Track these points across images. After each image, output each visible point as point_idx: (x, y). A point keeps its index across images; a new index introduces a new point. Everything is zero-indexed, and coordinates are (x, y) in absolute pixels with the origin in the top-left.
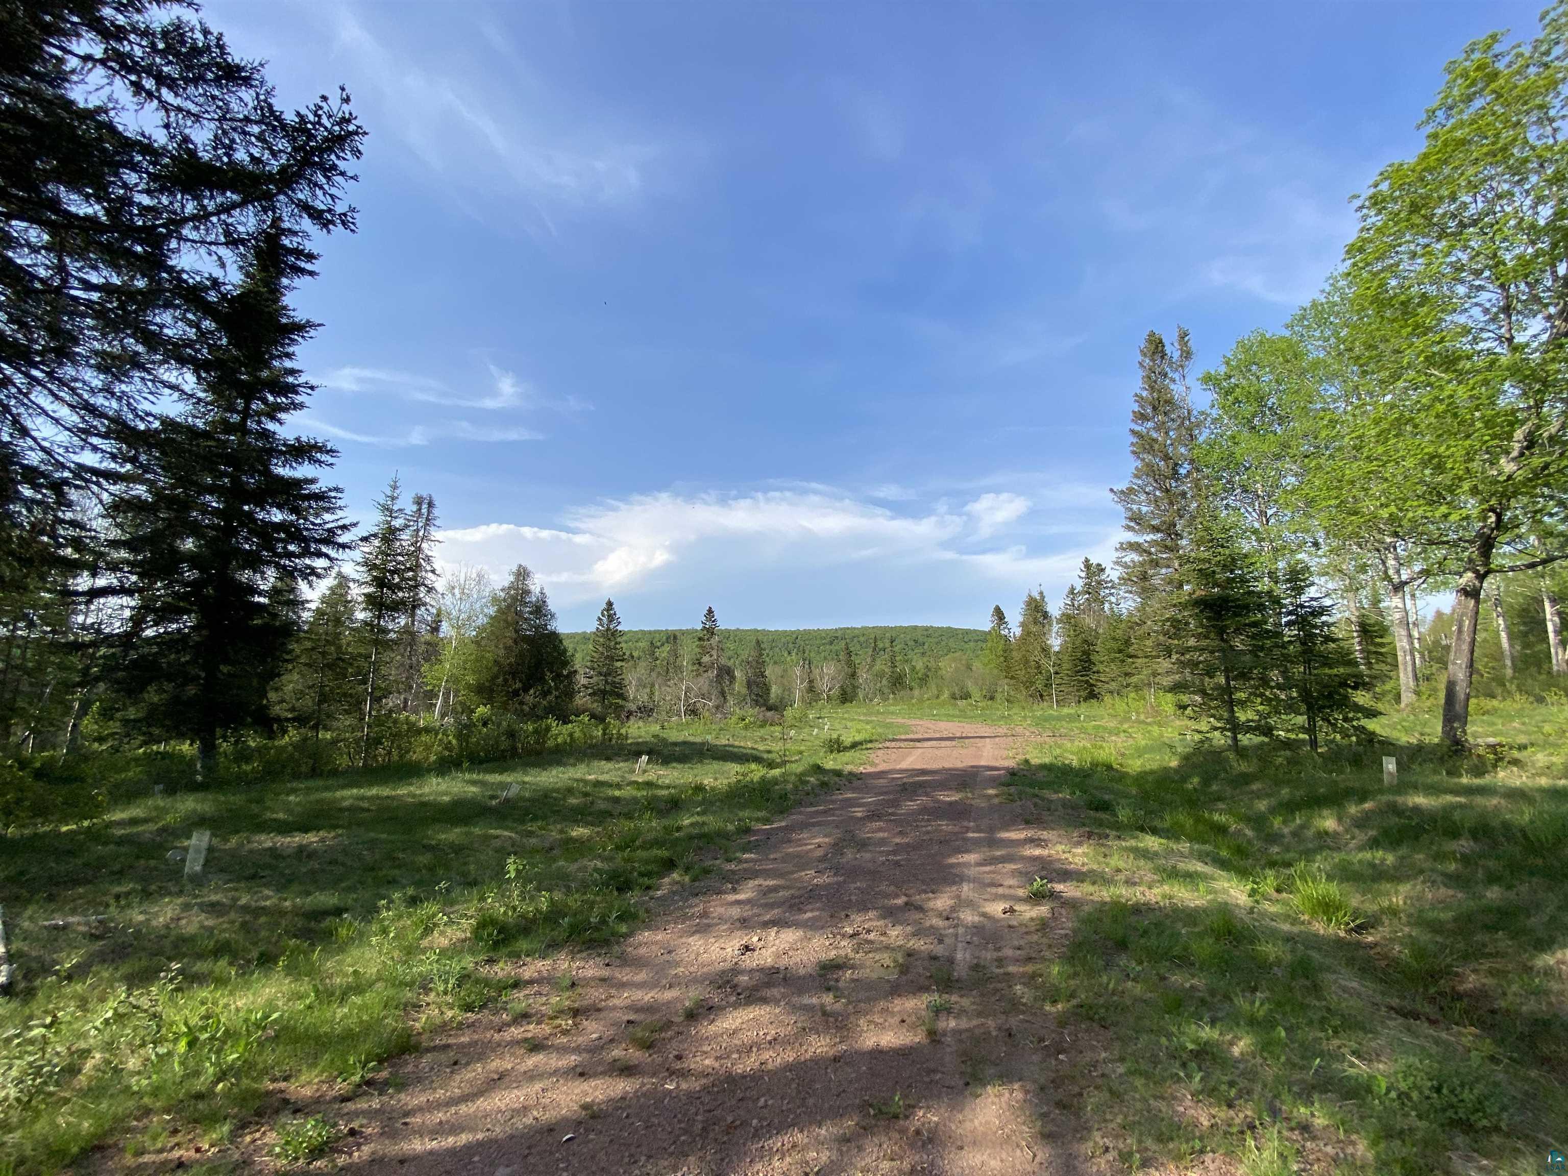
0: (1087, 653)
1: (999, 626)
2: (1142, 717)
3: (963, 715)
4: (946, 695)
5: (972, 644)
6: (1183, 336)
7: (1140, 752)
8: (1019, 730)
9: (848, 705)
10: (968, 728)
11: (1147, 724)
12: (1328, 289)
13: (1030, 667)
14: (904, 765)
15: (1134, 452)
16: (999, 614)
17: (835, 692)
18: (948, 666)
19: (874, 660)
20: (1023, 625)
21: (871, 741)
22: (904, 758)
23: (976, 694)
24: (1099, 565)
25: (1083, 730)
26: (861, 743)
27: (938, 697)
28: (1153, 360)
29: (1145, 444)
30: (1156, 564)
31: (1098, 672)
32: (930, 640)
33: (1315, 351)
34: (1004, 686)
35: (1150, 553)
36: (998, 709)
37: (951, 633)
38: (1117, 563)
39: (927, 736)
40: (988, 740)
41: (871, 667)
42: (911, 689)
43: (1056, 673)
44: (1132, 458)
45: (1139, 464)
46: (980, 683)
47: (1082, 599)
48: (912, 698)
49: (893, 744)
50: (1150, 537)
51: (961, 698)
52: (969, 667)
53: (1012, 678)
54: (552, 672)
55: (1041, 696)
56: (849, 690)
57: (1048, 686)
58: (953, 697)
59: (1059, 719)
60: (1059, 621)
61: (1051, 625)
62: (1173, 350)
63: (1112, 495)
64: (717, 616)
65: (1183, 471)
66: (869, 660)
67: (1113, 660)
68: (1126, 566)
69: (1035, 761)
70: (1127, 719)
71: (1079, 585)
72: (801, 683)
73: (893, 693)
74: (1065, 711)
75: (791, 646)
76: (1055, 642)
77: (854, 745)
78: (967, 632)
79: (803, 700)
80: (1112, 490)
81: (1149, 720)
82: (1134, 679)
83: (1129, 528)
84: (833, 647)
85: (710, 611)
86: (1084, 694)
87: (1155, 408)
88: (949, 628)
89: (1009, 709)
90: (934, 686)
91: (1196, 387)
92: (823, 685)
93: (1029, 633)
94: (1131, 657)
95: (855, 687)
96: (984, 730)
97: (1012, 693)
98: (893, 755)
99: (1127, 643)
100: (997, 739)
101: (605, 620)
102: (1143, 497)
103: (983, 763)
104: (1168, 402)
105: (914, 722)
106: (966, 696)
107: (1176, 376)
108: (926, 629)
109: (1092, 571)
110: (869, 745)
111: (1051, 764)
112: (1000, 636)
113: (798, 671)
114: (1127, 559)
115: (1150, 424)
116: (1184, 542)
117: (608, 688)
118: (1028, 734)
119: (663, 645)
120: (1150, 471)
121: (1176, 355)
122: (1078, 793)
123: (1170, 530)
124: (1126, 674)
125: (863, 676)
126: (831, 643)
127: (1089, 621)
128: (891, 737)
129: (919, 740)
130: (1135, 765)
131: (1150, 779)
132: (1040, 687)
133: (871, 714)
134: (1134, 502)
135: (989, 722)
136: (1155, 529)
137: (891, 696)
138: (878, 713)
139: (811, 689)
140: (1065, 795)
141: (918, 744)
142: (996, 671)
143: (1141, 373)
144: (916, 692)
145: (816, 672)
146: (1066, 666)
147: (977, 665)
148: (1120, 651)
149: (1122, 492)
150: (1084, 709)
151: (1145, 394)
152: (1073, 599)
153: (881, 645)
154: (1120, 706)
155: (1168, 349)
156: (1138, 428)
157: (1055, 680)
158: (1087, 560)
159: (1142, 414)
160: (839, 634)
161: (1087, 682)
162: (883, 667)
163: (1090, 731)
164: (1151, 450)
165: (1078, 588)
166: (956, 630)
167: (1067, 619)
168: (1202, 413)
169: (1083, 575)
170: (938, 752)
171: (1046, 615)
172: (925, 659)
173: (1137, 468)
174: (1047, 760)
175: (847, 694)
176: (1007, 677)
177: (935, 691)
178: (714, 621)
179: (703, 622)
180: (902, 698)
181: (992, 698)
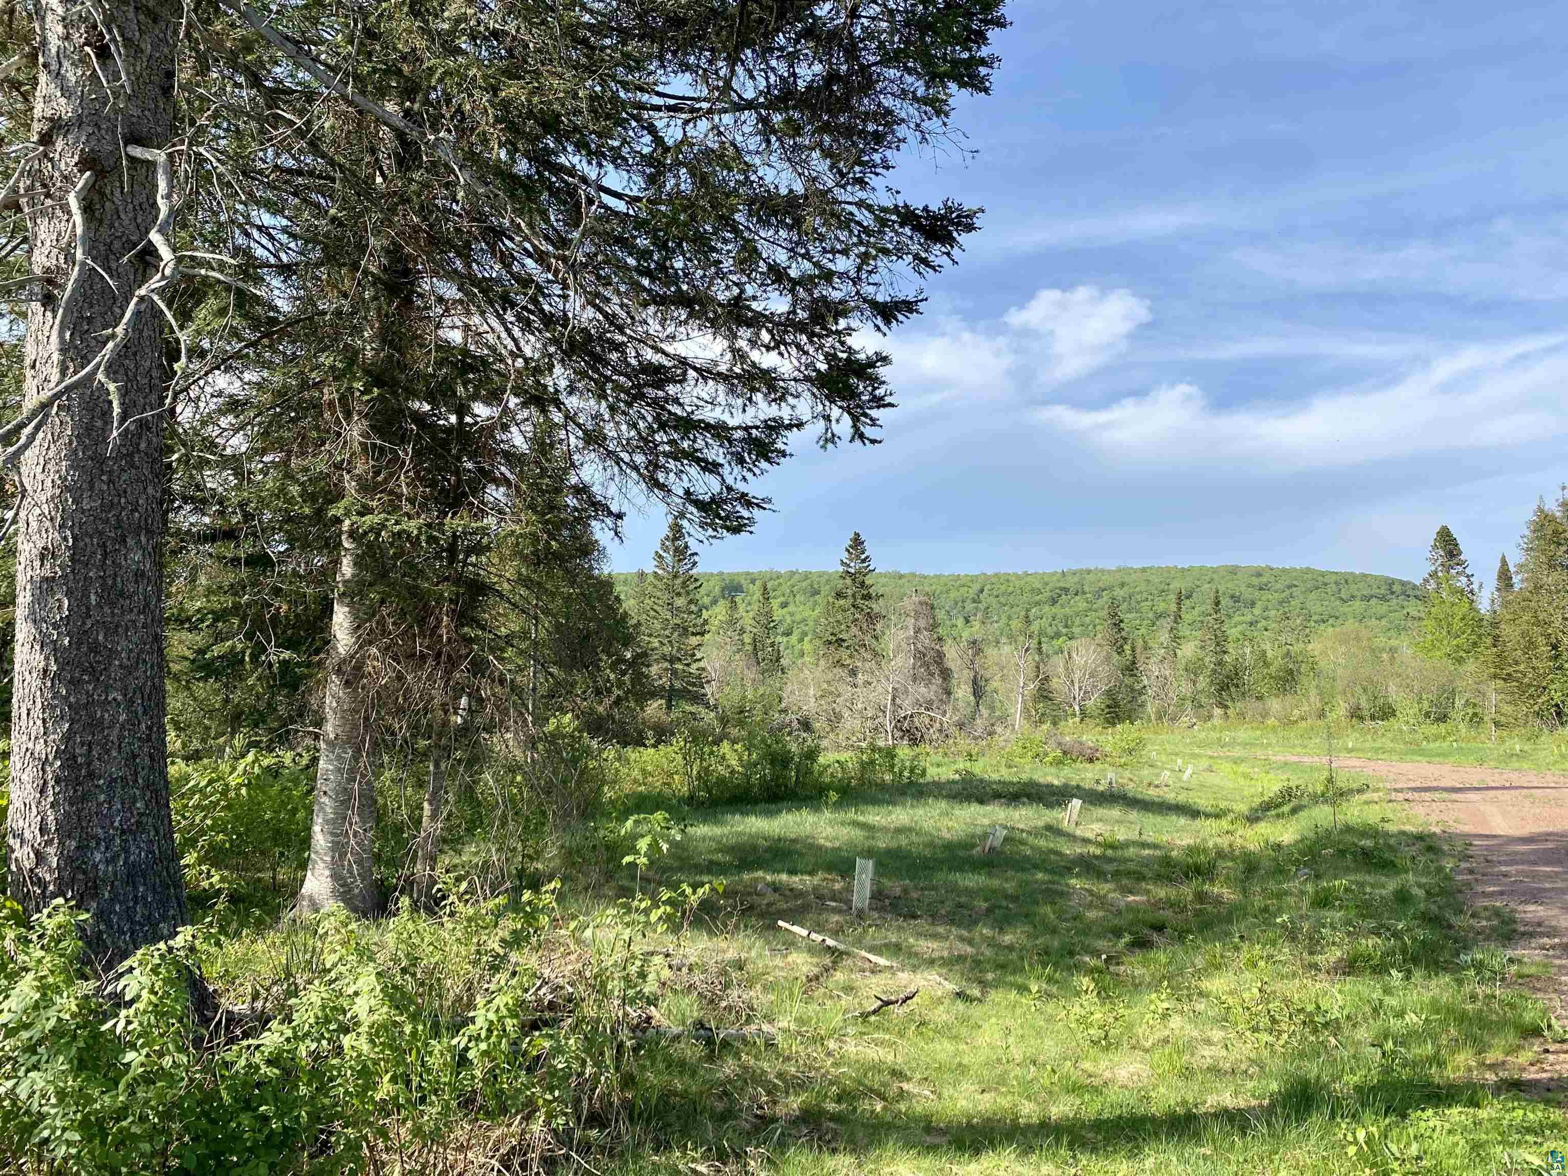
1: (1449, 569)
4: (1341, 709)
5: (1357, 605)
9: (1127, 725)
16: (1448, 545)
17: (1095, 702)
18: (1330, 652)
27: (1323, 714)
32: (1266, 595)
42: (1261, 699)
46: (1416, 685)
48: (1264, 715)
51: (1373, 718)
52: (1382, 655)
53: (1508, 678)
54: (610, 656)
56: (1124, 698)
58: (1356, 714)
64: (870, 549)
72: (1027, 683)
73: (1223, 705)
75: (970, 606)
78: (1346, 580)
79: (1028, 716)
85: (857, 542)
88: (1308, 570)
90: (1313, 692)
93: (1537, 588)
95: (1136, 693)
101: (669, 558)
106: (1386, 713)
112: (1454, 590)
113: (1020, 658)
117: (677, 685)
119: (715, 602)
125: (1153, 670)
126: (1054, 602)
137: (1218, 711)
139: (1044, 694)
144: (1273, 705)
145: (1057, 660)
147: (1405, 651)
160: (1070, 582)
175: (1117, 705)
176: (1495, 676)
177: (1315, 700)
178: (864, 561)
179: (842, 562)
180: (1242, 715)
181: (1443, 718)
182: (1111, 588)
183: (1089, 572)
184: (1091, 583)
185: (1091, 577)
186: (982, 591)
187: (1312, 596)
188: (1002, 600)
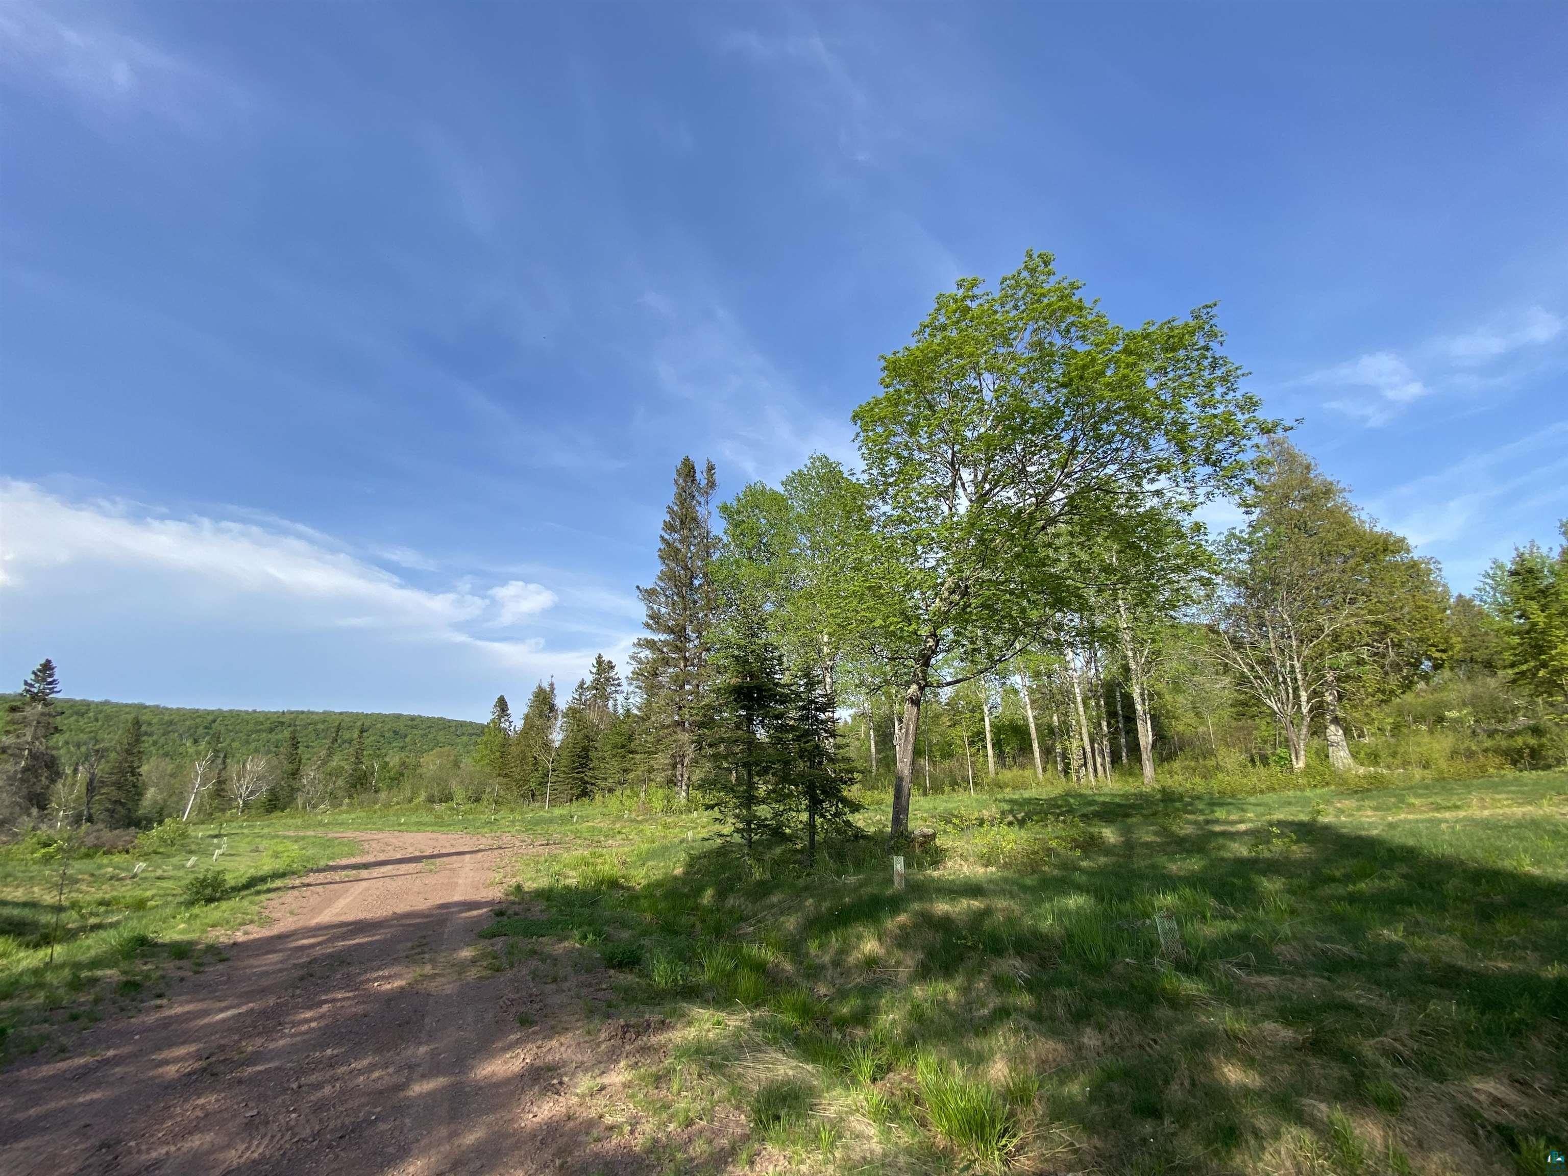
0: (585, 749)
1: (500, 717)
2: (633, 815)
3: (440, 823)
4: (423, 796)
5: (465, 738)
6: (711, 468)
7: (643, 859)
8: (506, 838)
9: (278, 814)
10: (444, 841)
11: (638, 822)
12: (809, 465)
13: (527, 764)
14: (326, 917)
15: (661, 557)
16: (502, 705)
17: (259, 797)
18: (431, 763)
19: (330, 755)
20: (527, 717)
21: (283, 875)
22: (329, 902)
23: (459, 795)
24: (610, 662)
25: (577, 834)
26: (263, 879)
27: (410, 801)
28: (685, 481)
29: (670, 553)
30: (666, 662)
31: (593, 769)
32: (415, 731)
33: (798, 507)
34: (496, 786)
35: (662, 652)
36: (483, 813)
37: (443, 725)
38: (633, 658)
39: (382, 857)
40: (468, 857)
41: (325, 763)
42: (376, 791)
43: (553, 770)
44: (659, 561)
45: (663, 567)
46: (467, 781)
47: (588, 695)
48: (375, 803)
49: (321, 877)
50: (664, 637)
51: (441, 801)
52: (456, 764)
53: (505, 776)
55: (533, 795)
56: (283, 794)
57: (543, 784)
58: (431, 800)
59: (551, 821)
60: (565, 715)
61: (556, 719)
62: (701, 477)
63: (638, 592)
65: (696, 583)
66: (323, 753)
67: (615, 756)
68: (640, 662)
69: (529, 886)
70: (620, 818)
71: (589, 679)
72: (203, 784)
73: (350, 797)
74: (557, 811)
75: (201, 731)
76: (557, 737)
77: (252, 884)
78: (462, 724)
79: (200, 808)
80: (638, 587)
81: (640, 818)
82: (631, 776)
83: (648, 626)
84: (273, 737)
85: (47, 667)
86: (576, 792)
87: (682, 522)
89: (496, 812)
90: (408, 787)
91: (716, 512)
92: (241, 787)
93: (531, 727)
94: (632, 752)
95: (293, 790)
96: (464, 842)
97: (502, 793)
98: (313, 897)
99: (630, 738)
100: (480, 854)
102: (663, 599)
103: (457, 898)
104: (694, 519)
105: (368, 836)
106: (447, 798)
107: (702, 500)
108: (413, 718)
109: (604, 667)
110: (278, 883)
111: (551, 890)
112: (500, 730)
113: (200, 767)
114: (642, 655)
115: (676, 536)
116: (691, 645)
118: (518, 844)
120: (670, 577)
121: (704, 483)
122: (591, 937)
123: (680, 633)
124: (625, 771)
125: (310, 774)
126: (271, 730)
127: (592, 716)
128: (322, 863)
129: (366, 866)
130: (640, 877)
131: (658, 893)
132: (533, 785)
133: (307, 827)
134: (655, 602)
135: (471, 829)
136: (671, 630)
137: (347, 800)
138: (321, 824)
139: (218, 793)
140: (573, 943)
141: (364, 873)
142: (488, 770)
143: (674, 489)
144: (383, 795)
145: (233, 769)
146: (564, 762)
147: (467, 762)
148: (623, 746)
149: (646, 591)
150: (575, 808)
151: (676, 508)
152: (581, 694)
153: (347, 735)
154: (613, 802)
155: (698, 476)
156: (667, 537)
157: (551, 778)
158: (600, 657)
159: (672, 525)
160: (287, 718)
161: (582, 779)
162: (343, 764)
163: (586, 835)
164: (676, 559)
165: (588, 683)
166: (449, 721)
167: (573, 713)
168: (716, 537)
169: (594, 670)
170: (393, 885)
171: (552, 708)
172: (403, 755)
173: (662, 571)
174: (543, 882)
175: (277, 799)
176: (499, 775)
177: (408, 794)
178: (51, 683)
179: (26, 683)
180: (361, 804)
181: (477, 800)
182: (315, 724)
183: (303, 712)
184: (302, 720)
185: (301, 716)
186: (214, 721)
187: (441, 733)
188: (230, 728)
